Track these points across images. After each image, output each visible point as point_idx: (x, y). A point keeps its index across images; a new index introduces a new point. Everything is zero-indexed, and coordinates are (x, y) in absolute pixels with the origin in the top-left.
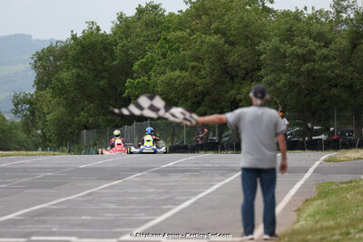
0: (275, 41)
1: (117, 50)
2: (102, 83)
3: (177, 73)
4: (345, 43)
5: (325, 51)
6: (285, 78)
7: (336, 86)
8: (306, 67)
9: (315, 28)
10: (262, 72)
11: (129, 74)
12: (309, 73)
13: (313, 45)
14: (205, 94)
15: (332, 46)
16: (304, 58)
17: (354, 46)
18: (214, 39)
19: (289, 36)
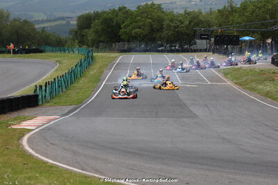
0: (168, 22)
1: (114, 20)
2: (109, 30)
3: (137, 30)
4: (187, 23)
5: (182, 25)
6: (171, 32)
7: (184, 35)
8: (176, 30)
9: (179, 18)
10: (164, 30)
11: (120, 28)
12: (178, 31)
13: (178, 23)
14: (146, 36)
16: (176, 27)
17: (190, 24)
18: (150, 20)
19: (172, 21)
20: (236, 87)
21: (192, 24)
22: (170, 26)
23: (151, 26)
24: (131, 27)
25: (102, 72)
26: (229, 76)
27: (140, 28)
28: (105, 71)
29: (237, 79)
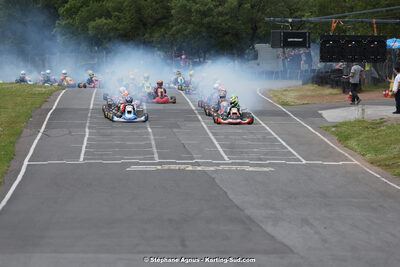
3: (103, 20)
5: (220, 9)
6: (190, 27)
7: (227, 34)
10: (173, 22)
12: (209, 23)
13: (211, 4)
15: (226, 5)
16: (204, 14)
17: (240, 5)
20: (374, 172)
21: (248, 6)
22: (190, 11)
23: (139, 10)
24: (83, 13)
25: (19, 134)
26: (352, 143)
27: (108, 15)
28: (26, 132)
29: (376, 151)
